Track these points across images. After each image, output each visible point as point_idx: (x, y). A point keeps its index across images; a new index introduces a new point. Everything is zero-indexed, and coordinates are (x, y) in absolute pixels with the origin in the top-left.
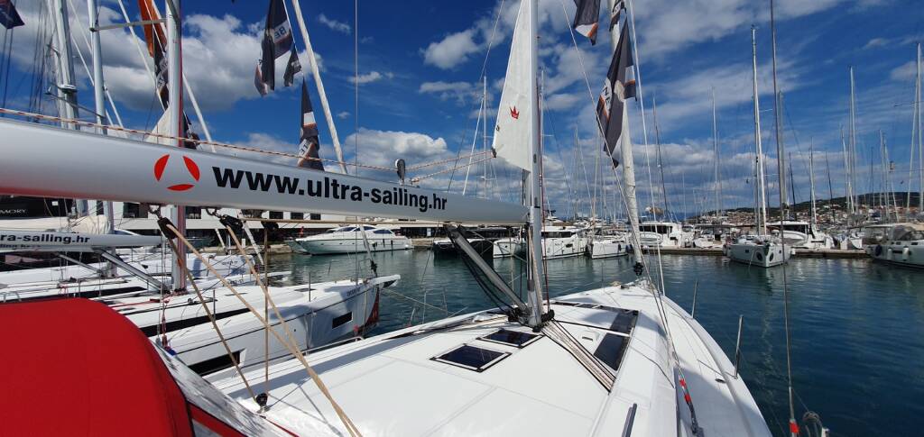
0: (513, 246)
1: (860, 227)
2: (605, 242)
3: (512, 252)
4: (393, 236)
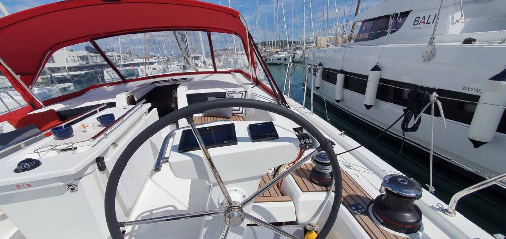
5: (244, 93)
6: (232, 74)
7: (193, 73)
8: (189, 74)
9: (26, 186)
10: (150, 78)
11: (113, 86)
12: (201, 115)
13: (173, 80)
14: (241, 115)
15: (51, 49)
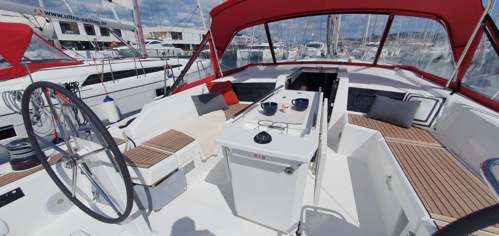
0: (247, 53)
1: (400, 46)
2: (294, 52)
3: (246, 57)
4: (173, 48)
5: (441, 100)
6: (395, 70)
7: (345, 64)
8: (340, 63)
9: (261, 157)
10: (298, 63)
11: (265, 67)
12: (361, 114)
13: (322, 68)
14: (426, 128)
15: (236, 30)
